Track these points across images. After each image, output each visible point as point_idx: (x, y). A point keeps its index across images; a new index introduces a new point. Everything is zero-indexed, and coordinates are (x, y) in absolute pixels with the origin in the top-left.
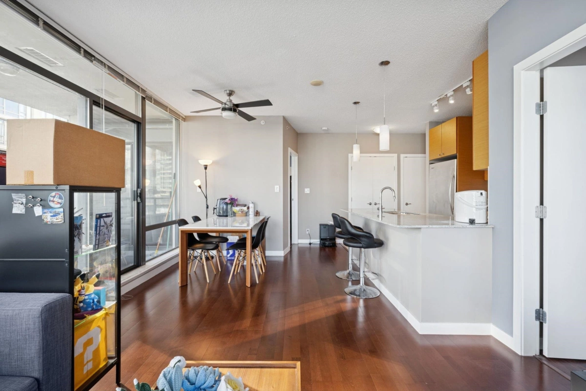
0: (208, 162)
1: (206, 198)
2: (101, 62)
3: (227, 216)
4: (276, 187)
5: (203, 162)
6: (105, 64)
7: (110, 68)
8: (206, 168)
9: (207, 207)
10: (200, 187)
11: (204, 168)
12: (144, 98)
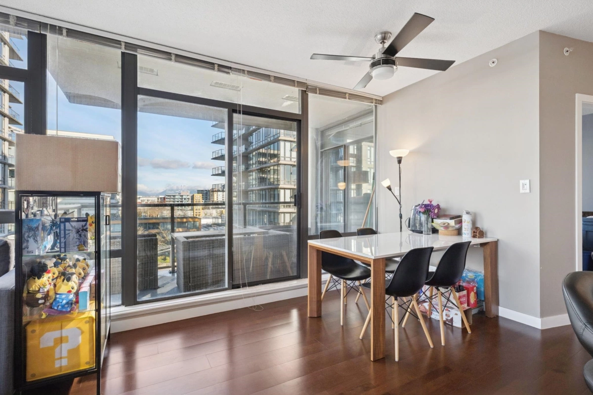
0: (403, 152)
1: (400, 203)
2: (239, 70)
3: (421, 232)
4: (521, 182)
5: (395, 154)
6: (244, 70)
7: (250, 73)
8: (400, 162)
9: (401, 217)
10: (389, 188)
11: (397, 162)
12: (305, 91)
